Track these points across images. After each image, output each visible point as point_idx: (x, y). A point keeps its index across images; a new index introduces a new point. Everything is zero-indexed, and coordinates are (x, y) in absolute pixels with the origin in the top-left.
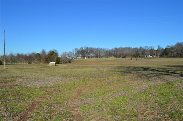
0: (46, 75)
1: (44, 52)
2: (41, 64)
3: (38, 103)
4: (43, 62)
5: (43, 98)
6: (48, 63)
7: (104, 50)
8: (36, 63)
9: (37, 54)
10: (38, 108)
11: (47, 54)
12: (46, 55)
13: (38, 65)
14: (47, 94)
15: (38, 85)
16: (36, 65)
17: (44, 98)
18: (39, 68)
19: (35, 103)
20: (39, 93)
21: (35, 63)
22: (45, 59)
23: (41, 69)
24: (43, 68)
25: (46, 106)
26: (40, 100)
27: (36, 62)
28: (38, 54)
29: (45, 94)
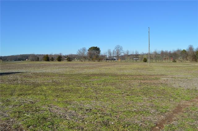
0: (194, 75)
1: (191, 48)
2: (187, 62)
3: (185, 106)
4: (190, 60)
5: (191, 102)
8: (181, 61)
9: (182, 51)
10: (184, 112)
11: (194, 51)
12: (193, 52)
13: (183, 63)
14: (196, 98)
15: (184, 86)
16: (181, 63)
17: (192, 102)
18: (185, 67)
19: (181, 106)
20: (186, 96)
21: (180, 61)
22: (193, 56)
23: (187, 68)
24: (189, 67)
25: (195, 112)
26: (187, 103)
27: (181, 59)
28: (184, 51)
29: (193, 98)
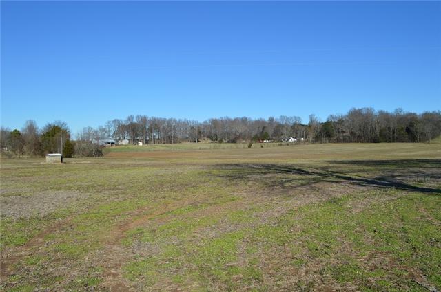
0: (36, 186)
1: (31, 128)
2: (22, 159)
3: (15, 259)
4: (29, 154)
5: (28, 246)
6: (44, 156)
7: (185, 123)
8: (10, 157)
9: (11, 133)
10: (12, 273)
11: (39, 133)
12: (36, 136)
13: (15, 160)
14: (39, 236)
15: (14, 214)
16: (10, 161)
17: (30, 247)
18: (18, 168)
19: (5, 262)
20: (17, 235)
21: (6, 155)
22: (35, 144)
23: (23, 170)
24: (27, 168)
25: (36, 267)
26: (17, 252)
27: (10, 152)
28: (16, 132)
29: (32, 236)
